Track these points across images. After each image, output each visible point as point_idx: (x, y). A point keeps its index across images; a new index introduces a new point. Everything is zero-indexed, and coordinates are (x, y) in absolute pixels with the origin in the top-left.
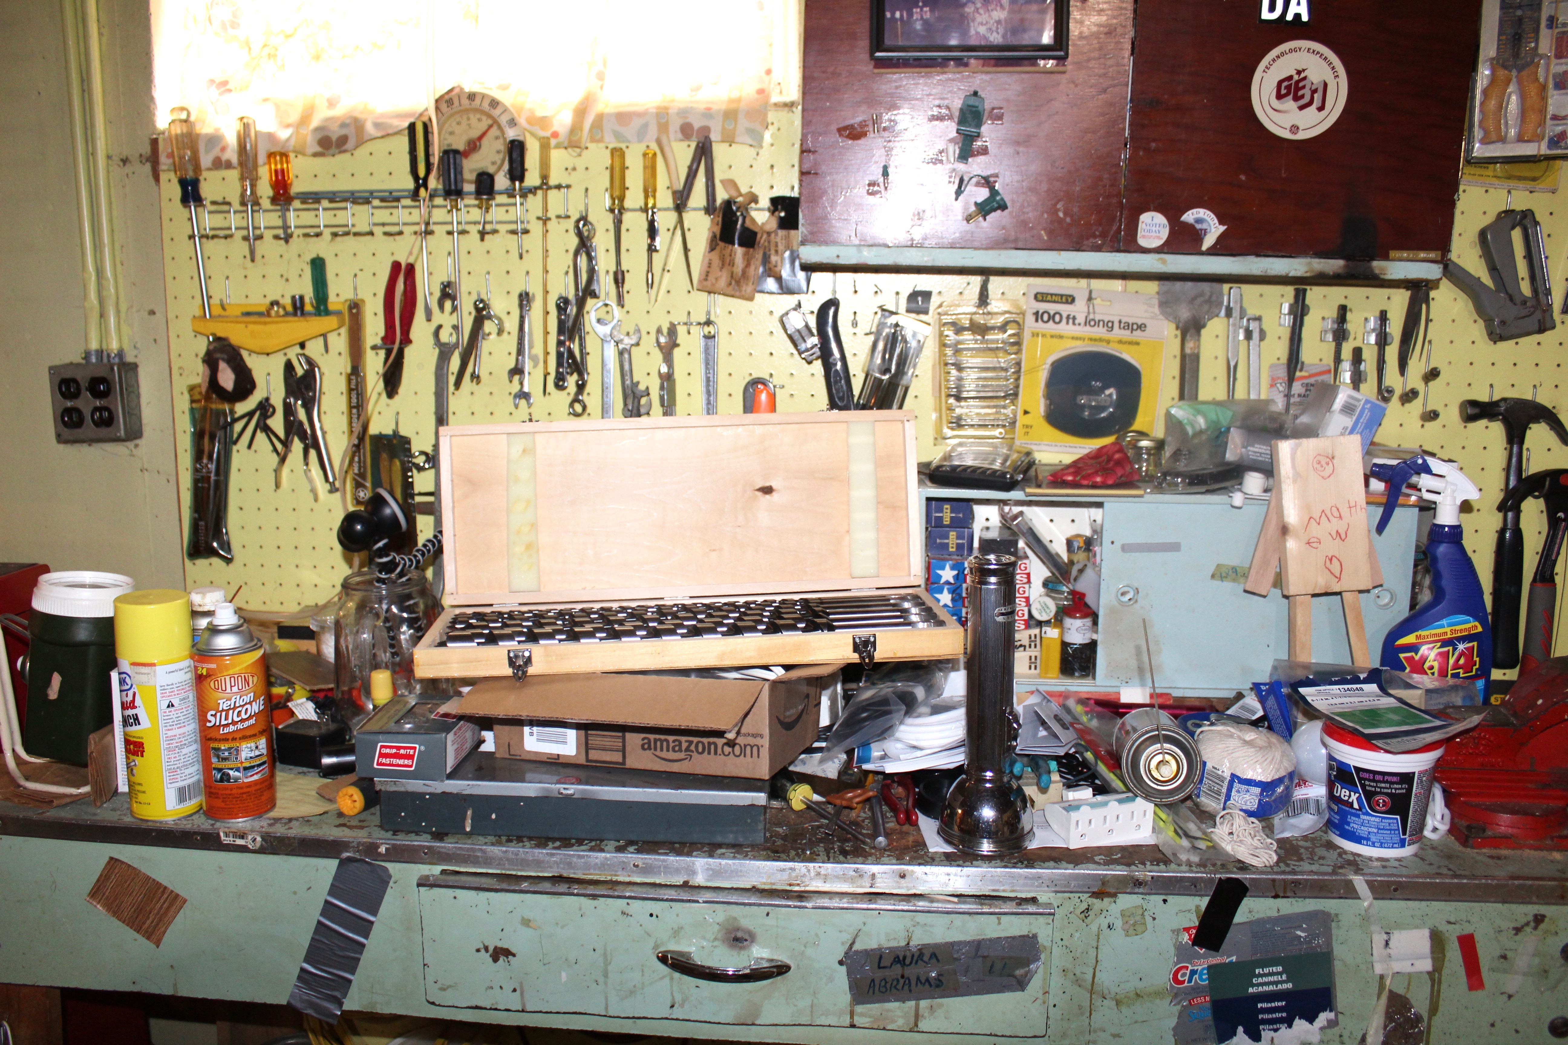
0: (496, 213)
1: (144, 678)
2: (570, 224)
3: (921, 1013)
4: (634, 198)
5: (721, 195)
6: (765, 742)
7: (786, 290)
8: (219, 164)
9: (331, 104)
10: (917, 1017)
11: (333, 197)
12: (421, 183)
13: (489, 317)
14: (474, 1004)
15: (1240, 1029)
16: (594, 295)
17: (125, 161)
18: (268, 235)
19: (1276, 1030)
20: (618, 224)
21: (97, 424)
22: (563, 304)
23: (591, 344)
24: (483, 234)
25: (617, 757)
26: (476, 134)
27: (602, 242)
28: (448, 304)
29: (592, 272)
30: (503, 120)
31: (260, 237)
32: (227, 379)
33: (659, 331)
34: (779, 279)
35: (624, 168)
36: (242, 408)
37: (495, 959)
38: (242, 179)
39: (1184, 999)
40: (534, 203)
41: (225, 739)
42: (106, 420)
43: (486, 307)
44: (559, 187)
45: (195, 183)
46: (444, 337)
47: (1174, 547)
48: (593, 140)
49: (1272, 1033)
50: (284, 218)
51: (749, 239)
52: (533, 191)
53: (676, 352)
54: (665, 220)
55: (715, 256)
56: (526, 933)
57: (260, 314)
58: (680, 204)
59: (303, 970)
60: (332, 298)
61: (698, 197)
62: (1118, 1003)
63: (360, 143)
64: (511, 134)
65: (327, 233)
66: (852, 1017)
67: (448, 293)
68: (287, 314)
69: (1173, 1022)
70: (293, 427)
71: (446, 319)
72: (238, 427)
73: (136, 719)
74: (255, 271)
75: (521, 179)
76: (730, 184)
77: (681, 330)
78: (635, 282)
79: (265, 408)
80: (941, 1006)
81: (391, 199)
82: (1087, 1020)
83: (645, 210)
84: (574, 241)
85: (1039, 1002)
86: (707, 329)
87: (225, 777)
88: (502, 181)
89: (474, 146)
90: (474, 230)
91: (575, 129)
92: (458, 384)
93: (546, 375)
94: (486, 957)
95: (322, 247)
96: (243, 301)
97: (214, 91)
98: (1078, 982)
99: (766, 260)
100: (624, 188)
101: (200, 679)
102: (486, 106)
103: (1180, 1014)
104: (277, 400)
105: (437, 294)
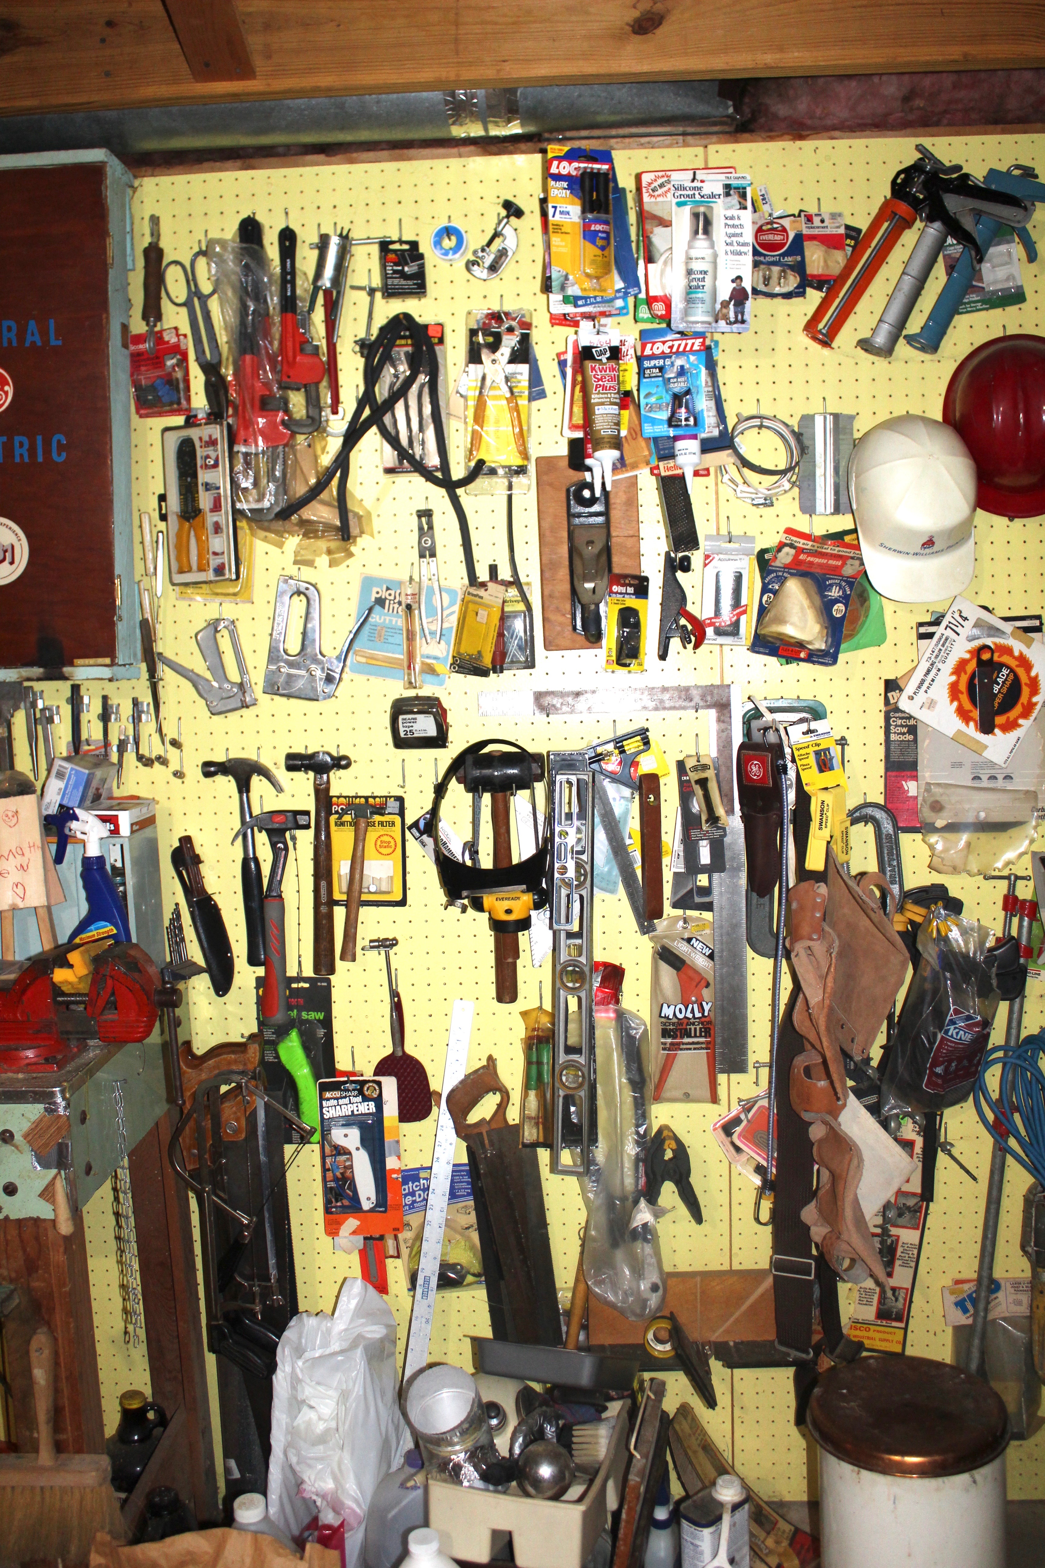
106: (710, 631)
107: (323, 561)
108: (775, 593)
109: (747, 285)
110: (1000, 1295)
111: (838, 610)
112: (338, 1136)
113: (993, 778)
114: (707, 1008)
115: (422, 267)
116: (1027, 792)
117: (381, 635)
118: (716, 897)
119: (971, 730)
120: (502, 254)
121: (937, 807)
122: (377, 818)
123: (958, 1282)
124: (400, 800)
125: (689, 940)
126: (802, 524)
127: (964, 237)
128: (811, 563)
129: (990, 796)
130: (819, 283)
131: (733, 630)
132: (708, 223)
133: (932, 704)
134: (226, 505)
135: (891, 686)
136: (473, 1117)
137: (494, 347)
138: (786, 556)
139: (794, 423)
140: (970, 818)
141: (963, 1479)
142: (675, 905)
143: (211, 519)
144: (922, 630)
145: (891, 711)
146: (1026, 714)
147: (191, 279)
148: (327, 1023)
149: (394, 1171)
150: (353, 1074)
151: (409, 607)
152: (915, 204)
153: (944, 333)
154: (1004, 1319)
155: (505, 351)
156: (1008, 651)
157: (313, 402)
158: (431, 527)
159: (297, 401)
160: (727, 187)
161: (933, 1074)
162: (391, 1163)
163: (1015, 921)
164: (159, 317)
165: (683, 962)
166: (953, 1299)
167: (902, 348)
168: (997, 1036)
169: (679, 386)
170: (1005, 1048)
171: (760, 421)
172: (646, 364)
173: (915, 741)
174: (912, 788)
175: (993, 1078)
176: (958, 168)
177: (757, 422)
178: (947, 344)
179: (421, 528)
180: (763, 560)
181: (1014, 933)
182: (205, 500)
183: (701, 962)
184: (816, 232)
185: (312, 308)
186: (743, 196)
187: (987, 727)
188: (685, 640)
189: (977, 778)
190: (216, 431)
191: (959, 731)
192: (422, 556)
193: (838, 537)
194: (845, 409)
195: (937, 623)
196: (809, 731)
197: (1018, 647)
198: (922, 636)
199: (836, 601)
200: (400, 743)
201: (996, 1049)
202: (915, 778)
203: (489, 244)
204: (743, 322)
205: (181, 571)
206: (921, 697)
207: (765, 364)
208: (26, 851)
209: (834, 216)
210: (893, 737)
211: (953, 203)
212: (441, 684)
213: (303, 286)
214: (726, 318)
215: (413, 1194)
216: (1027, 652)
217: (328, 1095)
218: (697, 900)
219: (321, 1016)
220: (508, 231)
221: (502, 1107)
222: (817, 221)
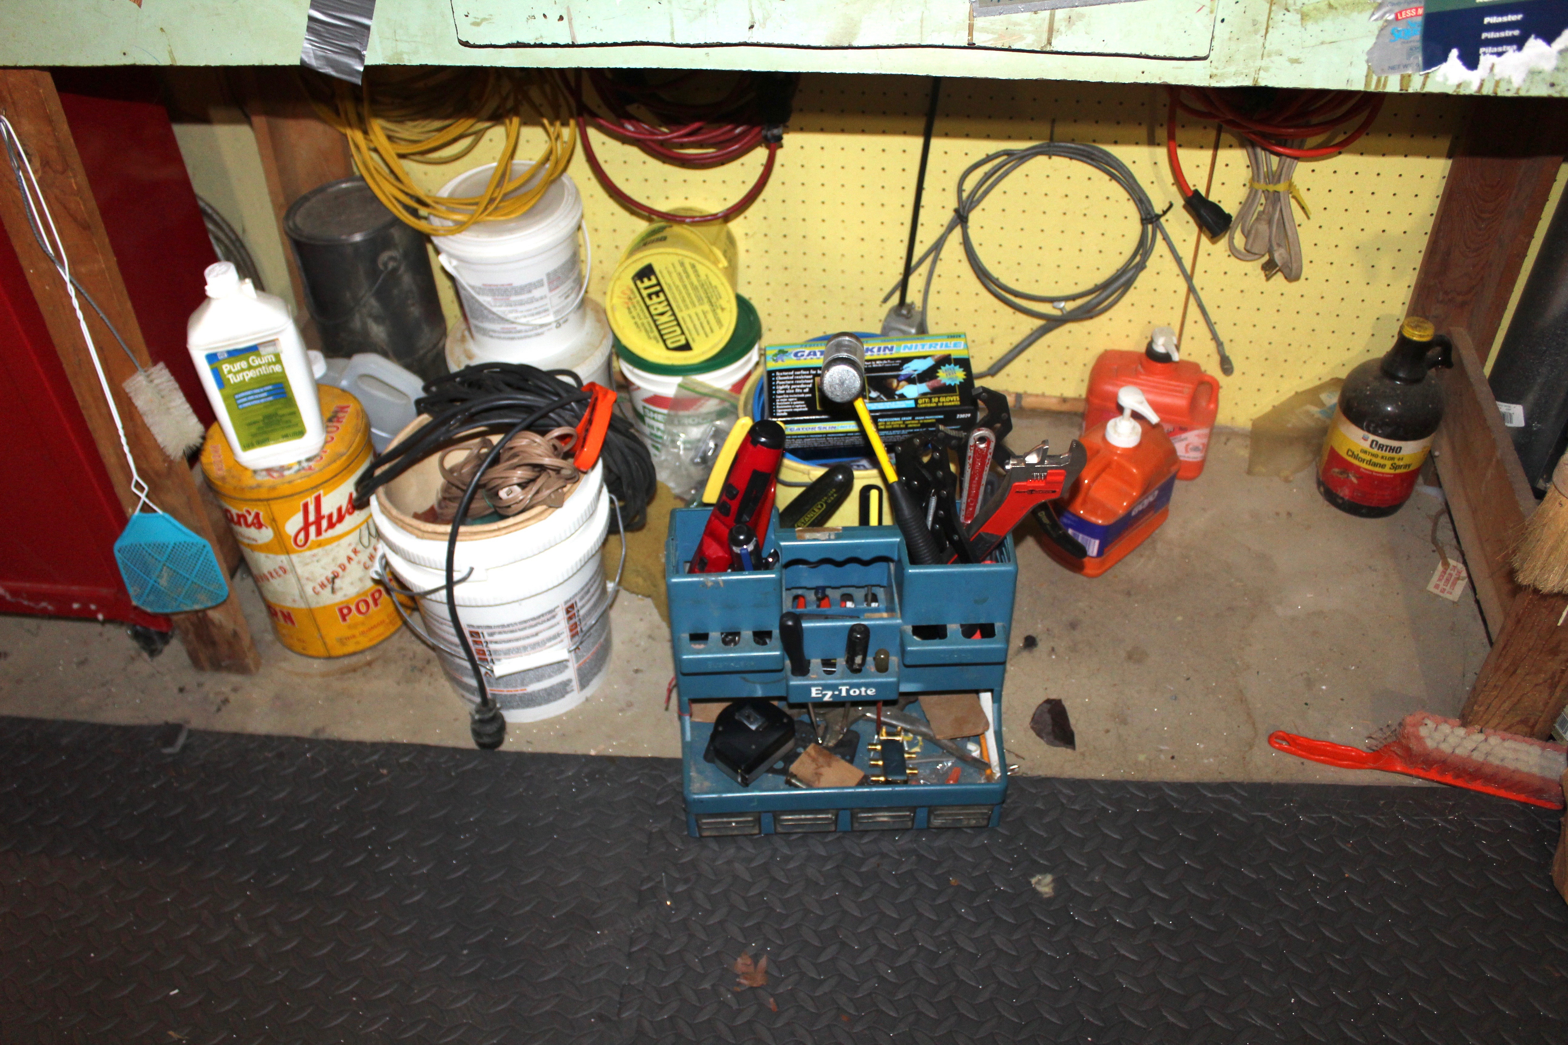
3: (1056, 26)
10: (1051, 30)
14: (514, 41)
15: (1454, 53)
19: (1499, 54)
39: (1390, 11)
49: (1494, 58)
59: (311, 19)
62: (1304, 16)
66: (970, 33)
69: (1370, 42)
80: (1081, 16)
82: (1262, 40)
85: (1205, 10)
103: (1382, 29)
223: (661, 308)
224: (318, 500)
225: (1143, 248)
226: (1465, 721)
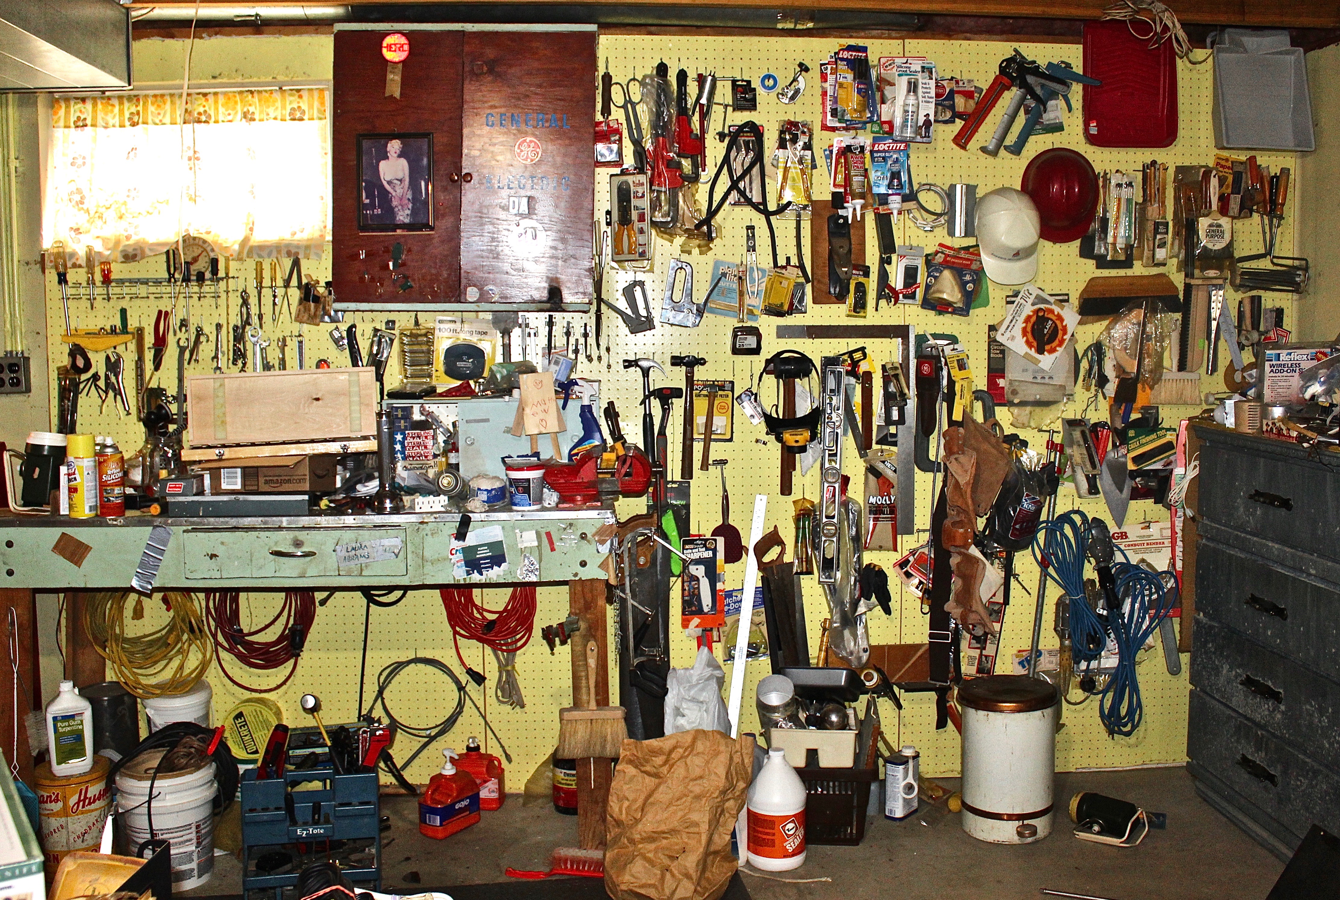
0: (206, 289)
1: (79, 464)
2: (239, 294)
4: (266, 282)
5: (304, 281)
6: (308, 477)
7: (333, 320)
8: (75, 266)
9: (128, 238)
10: (362, 570)
11: (130, 281)
12: (171, 276)
13: (202, 334)
14: (203, 577)
15: (476, 571)
16: (250, 324)
17: (27, 263)
18: (99, 298)
19: (488, 571)
20: (260, 293)
21: (12, 385)
22: (236, 328)
23: (249, 346)
24: (199, 298)
25: (256, 488)
26: (196, 254)
27: (253, 301)
28: (184, 329)
29: (248, 314)
30: (209, 249)
31: (95, 299)
32: (80, 363)
33: (279, 340)
34: (330, 316)
35: (262, 270)
36: (84, 377)
37: (211, 559)
38: (88, 273)
40: (222, 284)
41: (109, 485)
42: (16, 383)
43: (201, 330)
44: (233, 277)
45: (65, 275)
46: (182, 344)
47: (487, 420)
48: (248, 257)
49: (486, 571)
50: (108, 291)
51: (317, 299)
52: (222, 279)
53: (286, 348)
54: (280, 292)
55: (302, 307)
56: (223, 548)
57: (95, 334)
58: (287, 284)
59: (137, 572)
60: (129, 326)
61: (294, 282)
63: (143, 258)
64: (212, 255)
65: (128, 297)
66: (339, 572)
67: (184, 324)
68: (107, 334)
70: (108, 384)
71: (182, 335)
72: (82, 386)
73: (75, 479)
74: (92, 314)
75: (217, 274)
76: (308, 276)
77: (288, 339)
78: (267, 318)
79: (96, 377)
81: (157, 282)
82: (422, 570)
83: (272, 287)
84: (241, 301)
85: (403, 562)
86: (300, 339)
87: (109, 500)
88: (208, 275)
89: (195, 260)
90: (196, 296)
91: (240, 253)
92: (189, 363)
93: (229, 359)
94: (208, 558)
95: (124, 304)
96: (85, 327)
97: (73, 233)
98: (417, 556)
99: (324, 308)
100: (262, 278)
101: (100, 463)
102: (201, 243)
104: (102, 374)
105: (179, 324)
106: (901, 296)
107: (696, 251)
108: (936, 278)
109: (932, 118)
110: (1042, 658)
111: (970, 287)
112: (693, 569)
113: (1043, 378)
114: (893, 499)
115: (755, 95)
116: (1061, 386)
117: (725, 292)
118: (900, 439)
119: (1033, 352)
120: (797, 92)
121: (1014, 392)
122: (720, 393)
123: (1019, 651)
124: (732, 383)
125: (884, 462)
126: (948, 241)
127: (1035, 96)
128: (954, 263)
129: (1043, 387)
130: (960, 116)
131: (912, 296)
132: (916, 86)
133: (1013, 338)
134: (647, 217)
135: (992, 328)
136: (767, 559)
137: (794, 140)
138: (940, 258)
139: (946, 188)
140: (1031, 399)
141: (1038, 713)
142: (877, 443)
143: (637, 225)
144: (1008, 299)
145: (992, 342)
146: (1060, 345)
147: (626, 92)
148: (687, 507)
149: (721, 591)
150: (700, 536)
151: (740, 278)
152: (1013, 79)
153: (1024, 145)
154: (1043, 672)
155: (801, 143)
156: (1052, 311)
157: (695, 166)
158: (753, 235)
159: (686, 164)
160: (923, 68)
161: (1015, 529)
162: (719, 586)
163: (1053, 454)
164: (610, 114)
165: (881, 474)
166: (1018, 660)
167: (1002, 152)
168: (1043, 517)
169: (895, 168)
170: (1047, 522)
171: (929, 187)
172: (875, 155)
173: (1004, 358)
174: (1001, 382)
175: (1041, 536)
176: (1034, 62)
177: (928, 187)
178: (1024, 152)
179: (748, 236)
180: (929, 260)
181: (1052, 460)
182: (634, 215)
183: (889, 474)
184: (961, 89)
185: (693, 114)
186: (931, 73)
187: (1040, 351)
188: (889, 301)
189: (1035, 378)
190: (642, 178)
191: (1026, 353)
192: (748, 251)
193: (966, 249)
194: (972, 183)
195: (1016, 295)
196: (954, 349)
197: (1057, 310)
198: (1008, 303)
199: (968, 282)
200: (736, 351)
201: (1043, 522)
202: (1003, 377)
203: (790, 85)
204: (929, 137)
205: (618, 254)
206: (1008, 334)
207: (931, 156)
208: (547, 402)
209: (970, 81)
210: (992, 355)
211: (1030, 79)
212: (756, 320)
213: (690, 101)
214: (920, 135)
215: (728, 605)
216: (1062, 313)
217: (687, 547)
218: (890, 439)
219: (683, 502)
220: (800, 79)
221: (782, 553)
222: (961, 83)
223: (246, 733)
224: (87, 788)
225: (460, 706)
226: (580, 847)
